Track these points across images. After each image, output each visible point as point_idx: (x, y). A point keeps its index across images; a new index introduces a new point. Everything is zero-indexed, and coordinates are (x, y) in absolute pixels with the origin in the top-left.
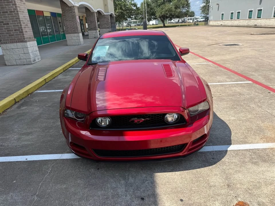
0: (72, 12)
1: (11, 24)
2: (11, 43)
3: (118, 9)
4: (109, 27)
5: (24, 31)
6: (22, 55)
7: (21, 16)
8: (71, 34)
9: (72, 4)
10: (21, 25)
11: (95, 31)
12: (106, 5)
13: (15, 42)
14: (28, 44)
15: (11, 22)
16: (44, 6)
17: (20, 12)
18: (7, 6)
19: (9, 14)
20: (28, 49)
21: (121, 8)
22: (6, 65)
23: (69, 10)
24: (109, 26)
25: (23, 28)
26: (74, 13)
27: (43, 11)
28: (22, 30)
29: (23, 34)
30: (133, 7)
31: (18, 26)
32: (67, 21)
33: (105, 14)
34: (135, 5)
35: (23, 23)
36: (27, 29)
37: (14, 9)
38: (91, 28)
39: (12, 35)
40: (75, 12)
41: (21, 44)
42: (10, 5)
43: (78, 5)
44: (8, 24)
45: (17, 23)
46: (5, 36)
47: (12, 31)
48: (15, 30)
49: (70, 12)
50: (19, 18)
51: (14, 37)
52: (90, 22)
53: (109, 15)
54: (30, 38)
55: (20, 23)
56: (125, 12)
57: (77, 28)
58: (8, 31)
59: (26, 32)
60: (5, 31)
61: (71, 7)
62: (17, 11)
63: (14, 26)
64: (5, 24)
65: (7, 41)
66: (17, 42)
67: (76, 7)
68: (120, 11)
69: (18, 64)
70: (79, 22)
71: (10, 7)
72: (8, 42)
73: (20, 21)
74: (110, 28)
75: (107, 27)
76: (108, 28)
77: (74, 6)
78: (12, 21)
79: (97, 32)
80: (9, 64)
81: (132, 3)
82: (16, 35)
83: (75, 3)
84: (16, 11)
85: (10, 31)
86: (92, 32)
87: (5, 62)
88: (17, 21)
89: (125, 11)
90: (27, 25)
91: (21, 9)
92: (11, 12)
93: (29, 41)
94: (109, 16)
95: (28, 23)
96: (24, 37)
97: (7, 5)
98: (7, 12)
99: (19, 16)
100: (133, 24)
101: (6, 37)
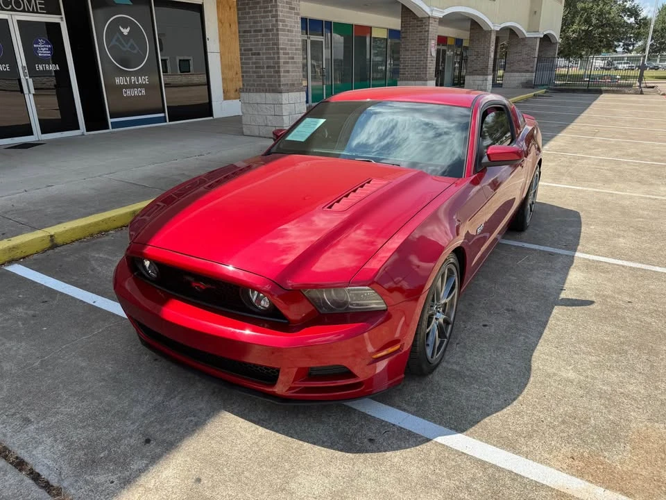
0: (421, 32)
1: (263, 54)
2: (256, 92)
3: (577, 22)
4: (530, 69)
5: (282, 70)
6: (271, 118)
7: (283, 39)
8: (410, 80)
9: (426, 12)
10: (279, 58)
11: (481, 77)
12: (535, 13)
13: (263, 91)
14: (286, 97)
15: (264, 51)
16: (376, 16)
17: (284, 30)
18: (262, 20)
19: (263, 35)
20: (282, 109)
21: (588, 21)
22: (243, 133)
23: (418, 26)
24: (532, 65)
25: (281, 64)
26: (426, 33)
27: (371, 28)
28: (279, 67)
29: (279, 76)
30: (625, 18)
31: (273, 58)
32: (408, 50)
33: (527, 35)
34: (634, 12)
35: (284, 54)
36: (290, 67)
37: (273, 25)
38: (475, 69)
39: (262, 77)
40: (428, 31)
41: (273, 94)
42: (267, 17)
43: (441, 15)
44: (259, 54)
45: (274, 54)
46: (250, 77)
47: (263, 68)
48: (268, 67)
49: (419, 29)
50: (277, 44)
51: (264, 80)
52: (476, 53)
53: (537, 38)
54: (293, 85)
55: (278, 53)
56: (596, 33)
57: (426, 68)
58: (256, 67)
59: (288, 72)
60: (252, 68)
61: (421, 20)
62: (277, 30)
63: (267, 58)
64: (254, 54)
65: (252, 88)
66: (266, 91)
67: (435, 18)
68: (583, 28)
69: (261, 135)
70: (434, 54)
71: (266, 22)
72: (253, 90)
73: (278, 49)
74: (532, 72)
75: (526, 68)
76: (527, 71)
77: (429, 17)
78: (266, 49)
79: (486, 80)
80: (248, 133)
81: (627, 7)
82: (268, 76)
83: (432, 11)
84: (275, 28)
85: (260, 67)
86: (475, 79)
87: (242, 128)
88: (273, 49)
89: (598, 27)
90: (293, 58)
91: (286, 26)
92: (267, 30)
93: (288, 91)
94: (538, 40)
95: (296, 54)
96: (280, 81)
97: (263, 17)
98: (260, 31)
99: (278, 40)
100: (627, 63)
101: (252, 79)
